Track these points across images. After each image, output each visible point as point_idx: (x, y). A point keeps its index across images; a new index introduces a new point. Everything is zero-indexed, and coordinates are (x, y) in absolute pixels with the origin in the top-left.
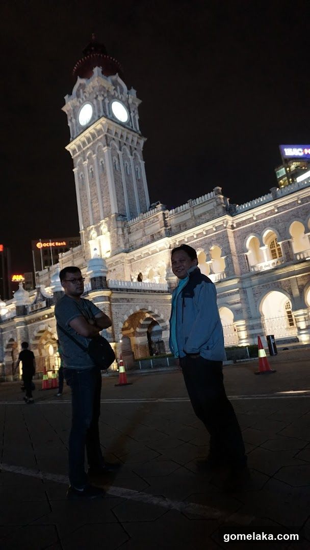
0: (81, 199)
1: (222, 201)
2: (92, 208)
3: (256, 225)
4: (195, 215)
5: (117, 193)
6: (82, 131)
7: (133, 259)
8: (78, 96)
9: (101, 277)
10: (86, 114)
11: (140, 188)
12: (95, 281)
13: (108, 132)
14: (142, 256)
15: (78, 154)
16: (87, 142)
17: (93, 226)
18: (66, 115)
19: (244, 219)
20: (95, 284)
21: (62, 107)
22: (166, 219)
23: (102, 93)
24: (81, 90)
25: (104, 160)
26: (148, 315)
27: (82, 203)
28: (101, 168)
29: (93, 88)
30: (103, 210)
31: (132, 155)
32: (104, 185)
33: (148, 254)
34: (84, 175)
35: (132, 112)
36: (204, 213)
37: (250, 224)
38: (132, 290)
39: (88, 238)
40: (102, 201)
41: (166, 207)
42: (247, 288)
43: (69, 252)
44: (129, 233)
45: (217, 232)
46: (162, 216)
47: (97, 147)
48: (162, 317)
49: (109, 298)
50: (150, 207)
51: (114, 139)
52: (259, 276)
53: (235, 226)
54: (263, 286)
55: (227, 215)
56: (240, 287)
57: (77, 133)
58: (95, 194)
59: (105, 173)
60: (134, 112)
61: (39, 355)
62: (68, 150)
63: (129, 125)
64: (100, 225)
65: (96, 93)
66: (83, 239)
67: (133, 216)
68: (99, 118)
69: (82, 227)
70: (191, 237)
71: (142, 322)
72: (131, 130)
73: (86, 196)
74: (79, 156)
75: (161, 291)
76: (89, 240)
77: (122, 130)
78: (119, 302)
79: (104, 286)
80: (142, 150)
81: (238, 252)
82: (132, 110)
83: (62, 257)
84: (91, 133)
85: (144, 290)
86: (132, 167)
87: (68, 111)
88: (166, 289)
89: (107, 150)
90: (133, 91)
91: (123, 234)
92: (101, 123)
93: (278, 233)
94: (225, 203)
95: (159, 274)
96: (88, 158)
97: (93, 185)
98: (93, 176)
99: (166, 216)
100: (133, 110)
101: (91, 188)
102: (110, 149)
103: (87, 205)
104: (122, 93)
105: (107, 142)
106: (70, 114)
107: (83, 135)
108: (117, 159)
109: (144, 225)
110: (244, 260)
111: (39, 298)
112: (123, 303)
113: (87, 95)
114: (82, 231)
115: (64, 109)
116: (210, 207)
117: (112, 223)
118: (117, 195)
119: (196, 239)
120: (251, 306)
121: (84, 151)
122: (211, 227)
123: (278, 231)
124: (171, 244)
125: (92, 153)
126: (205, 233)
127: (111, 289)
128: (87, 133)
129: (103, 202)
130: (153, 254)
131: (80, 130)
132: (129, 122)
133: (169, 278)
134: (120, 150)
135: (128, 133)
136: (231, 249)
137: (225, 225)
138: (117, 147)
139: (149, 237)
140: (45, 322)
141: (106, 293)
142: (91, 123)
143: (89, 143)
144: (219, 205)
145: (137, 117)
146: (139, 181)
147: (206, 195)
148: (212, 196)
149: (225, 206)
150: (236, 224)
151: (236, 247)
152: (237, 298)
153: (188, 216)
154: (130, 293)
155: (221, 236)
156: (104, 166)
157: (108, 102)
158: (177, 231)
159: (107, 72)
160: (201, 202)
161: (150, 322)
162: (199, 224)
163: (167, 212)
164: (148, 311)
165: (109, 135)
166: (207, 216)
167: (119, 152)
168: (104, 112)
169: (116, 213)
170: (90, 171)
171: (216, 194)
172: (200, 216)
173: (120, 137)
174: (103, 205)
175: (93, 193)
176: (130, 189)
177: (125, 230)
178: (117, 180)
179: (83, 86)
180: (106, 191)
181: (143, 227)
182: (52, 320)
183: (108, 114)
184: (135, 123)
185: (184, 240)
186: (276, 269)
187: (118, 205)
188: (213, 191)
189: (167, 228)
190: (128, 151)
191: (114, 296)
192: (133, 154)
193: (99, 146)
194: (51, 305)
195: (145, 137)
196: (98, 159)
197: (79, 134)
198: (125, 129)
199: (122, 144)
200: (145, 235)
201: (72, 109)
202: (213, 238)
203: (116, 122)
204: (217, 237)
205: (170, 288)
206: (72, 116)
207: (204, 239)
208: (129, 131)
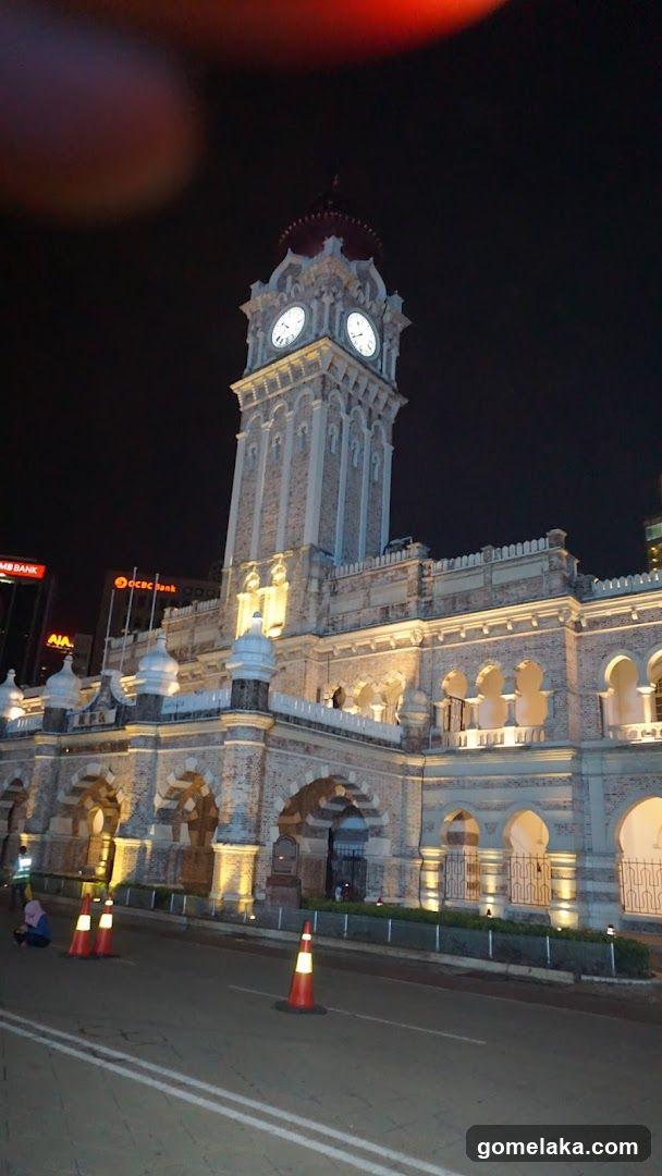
0: (240, 499)
1: (564, 563)
2: (261, 523)
3: (637, 634)
4: (494, 582)
5: (323, 501)
6: (274, 358)
7: (332, 652)
9: (257, 682)
10: (289, 325)
11: (373, 501)
12: (242, 687)
13: (329, 369)
14: (354, 650)
15: (255, 403)
16: (279, 384)
17: (255, 563)
18: (248, 321)
19: (609, 613)
20: (241, 696)
21: (242, 304)
22: (424, 580)
23: (334, 289)
24: (290, 278)
25: (311, 428)
26: (341, 792)
27: (242, 509)
28: (299, 442)
29: (317, 277)
30: (286, 533)
31: (369, 428)
32: (299, 478)
33: (367, 649)
34: (259, 451)
35: (386, 341)
36: (517, 583)
37: (622, 628)
38: (320, 726)
39: (240, 587)
40: (287, 512)
41: (429, 553)
42: (592, 775)
43: (190, 609)
44: (334, 593)
45: (539, 632)
46: (416, 569)
47: (300, 396)
48: (376, 803)
49: (265, 735)
50: (388, 546)
51: (338, 387)
52: (626, 754)
53: (584, 624)
54: (632, 780)
55: (571, 598)
56: (575, 770)
57: (262, 361)
58: (275, 495)
59: (306, 455)
60: (390, 340)
61: (70, 831)
62: (236, 392)
63: (376, 366)
64: (272, 563)
65: (320, 287)
66: (227, 586)
67: (349, 557)
68: (318, 338)
69: (229, 560)
70: (476, 629)
71: (323, 803)
72: (379, 377)
73: (254, 495)
74: (256, 407)
75: (385, 741)
76: (239, 592)
77: (360, 374)
78: (286, 749)
79: (261, 705)
80: (393, 421)
81: (582, 687)
82: (388, 335)
83: (171, 617)
84: (292, 366)
85: (346, 731)
86: (366, 454)
87: (252, 314)
88: (396, 739)
89: (319, 407)
90: (397, 300)
91: (319, 594)
92: (319, 349)
94: (570, 568)
95: (384, 700)
96: (276, 416)
97: (274, 473)
98: (277, 456)
99: (426, 573)
100: (390, 335)
101: (267, 480)
102: (328, 405)
103: (251, 515)
104: (373, 297)
105: (323, 390)
106: (256, 322)
107: (274, 366)
108: (336, 431)
109: (372, 582)
110: (594, 708)
111: (104, 699)
112: (293, 754)
113: (301, 288)
114: (228, 570)
115: (246, 308)
116: (532, 570)
117: (298, 565)
118: (322, 506)
119: (487, 636)
121: (268, 400)
122: (529, 616)
124: (426, 635)
125: (287, 407)
126: (510, 627)
127: (276, 715)
128: (283, 365)
129: (289, 516)
130: (378, 650)
131: (269, 357)
132: (376, 359)
133: (408, 714)
134: (348, 413)
135: (370, 380)
136: (569, 676)
137: (561, 619)
138: (343, 405)
139: (378, 612)
140: (104, 760)
141: (263, 722)
142: (296, 347)
144: (553, 570)
145: (395, 353)
146: (374, 484)
147: (527, 543)
148: (542, 546)
149: (568, 575)
150: (588, 620)
151: (580, 675)
152: (564, 795)
153: (477, 582)
154: (314, 733)
155: (549, 642)
156: (307, 440)
157: (342, 310)
158: (443, 611)
159: (352, 251)
160: (513, 556)
161: (340, 808)
162: (500, 605)
163: (429, 562)
164: (345, 782)
165: (331, 376)
166: (522, 592)
167: (344, 416)
168: (327, 328)
169: (312, 545)
170: (274, 445)
171: (551, 546)
172: (504, 587)
173: (351, 386)
174: (287, 521)
175: (271, 492)
176: (352, 500)
177: (326, 585)
178: (329, 475)
179: (294, 270)
180: (300, 493)
181: (367, 587)
182: (120, 757)
183: (336, 333)
184: (388, 364)
185: (458, 633)
187: (320, 527)
188: (545, 537)
189: (423, 600)
190: (363, 418)
191: (278, 732)
192: (373, 426)
193: (305, 396)
194: (126, 722)
195: (405, 396)
196: (296, 423)
197: (265, 363)
198: (367, 372)
199: (354, 401)
200: (369, 606)
201: (261, 310)
202: (527, 643)
203: (350, 354)
204: (539, 643)
205: (406, 737)
206: (259, 324)
207: (507, 640)
208: (374, 378)
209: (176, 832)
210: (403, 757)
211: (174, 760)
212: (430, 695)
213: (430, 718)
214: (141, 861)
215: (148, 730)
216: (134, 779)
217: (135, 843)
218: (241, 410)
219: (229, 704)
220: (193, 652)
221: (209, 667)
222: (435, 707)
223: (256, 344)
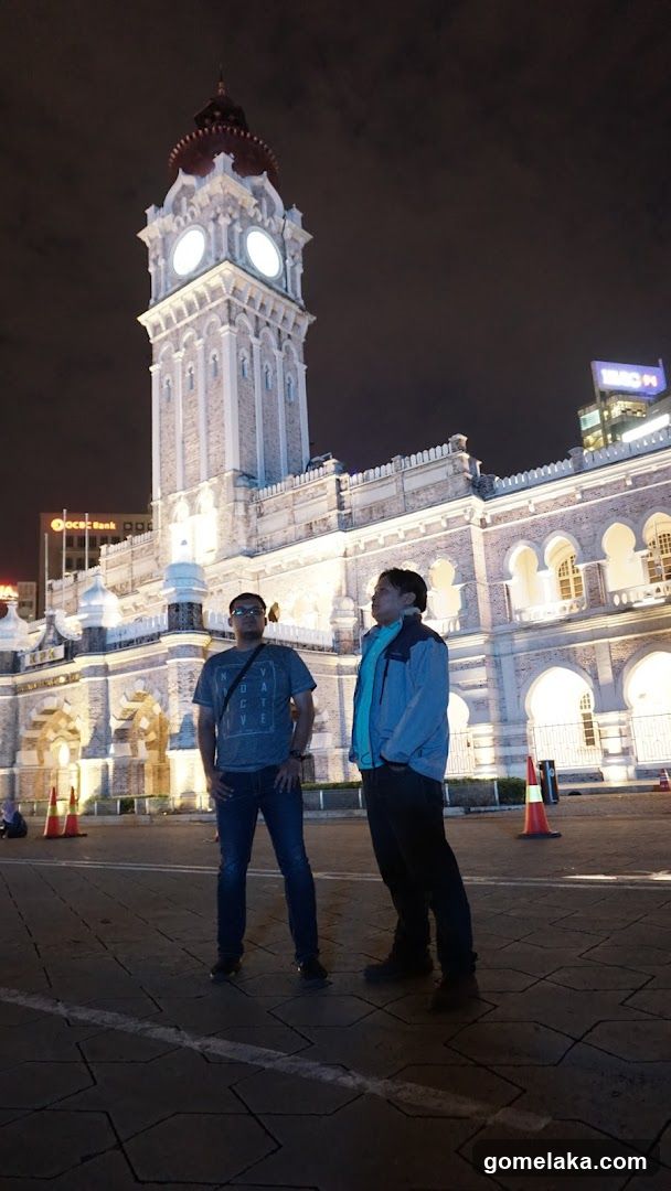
0: (161, 432)
1: (467, 466)
2: (183, 453)
3: (534, 525)
4: (406, 489)
5: (241, 426)
6: (174, 288)
7: (263, 570)
8: (176, 210)
9: (191, 605)
11: (290, 421)
12: (177, 610)
13: (233, 294)
14: (284, 567)
15: (164, 334)
16: (186, 312)
17: (183, 493)
18: (147, 249)
19: (509, 508)
20: (177, 619)
21: (139, 231)
22: (342, 494)
23: (230, 209)
24: (184, 199)
25: (221, 354)
27: (164, 441)
28: (212, 370)
29: (211, 198)
30: (209, 461)
31: (280, 349)
32: (215, 406)
33: (297, 565)
34: (174, 382)
35: (289, 257)
36: (426, 489)
37: (521, 521)
39: (170, 518)
40: (208, 439)
41: (344, 468)
42: (505, 655)
43: (125, 544)
44: (260, 515)
45: (448, 532)
46: (334, 484)
47: (207, 324)
49: (204, 652)
50: (310, 464)
51: (244, 311)
52: (531, 633)
53: (488, 520)
54: (537, 655)
55: (473, 497)
56: (489, 653)
57: (167, 289)
58: (194, 425)
59: (219, 382)
60: (293, 257)
61: (37, 762)
62: (143, 323)
63: (281, 285)
64: (199, 491)
65: (216, 209)
66: (158, 518)
67: (271, 478)
68: (218, 262)
69: (157, 492)
70: (393, 535)
72: (285, 296)
73: (174, 427)
74: (166, 339)
75: (318, 646)
76: (170, 523)
77: (265, 294)
79: (196, 625)
80: (303, 340)
81: (490, 578)
82: (289, 252)
83: (108, 554)
84: (197, 294)
86: (279, 375)
87: (151, 241)
88: (329, 643)
89: (227, 333)
90: (297, 214)
91: (246, 517)
92: (221, 274)
93: (577, 544)
94: (473, 470)
95: (316, 610)
96: (186, 346)
97: (190, 404)
98: (192, 387)
99: (343, 487)
100: (292, 253)
101: (185, 410)
102: (236, 330)
103: (173, 446)
104: (271, 214)
105: (229, 315)
106: (155, 249)
107: (178, 294)
108: (247, 354)
109: (294, 500)
110: (501, 596)
111: (51, 637)
113: (197, 212)
114: (157, 502)
115: (143, 235)
116: (439, 475)
117: (223, 490)
118: (240, 431)
119: (404, 541)
120: (507, 695)
121: (177, 330)
122: (438, 518)
123: (579, 540)
124: (348, 546)
125: (196, 336)
126: (422, 530)
127: (211, 633)
128: (188, 293)
129: (208, 444)
130: (307, 564)
131: (173, 285)
132: (281, 278)
133: (338, 620)
134: (257, 336)
135: (276, 301)
136: (476, 569)
137: (467, 518)
138: (251, 328)
139: (303, 527)
140: (59, 693)
141: (199, 640)
142: (198, 273)
143: (190, 313)
144: (457, 473)
145: (299, 270)
146: (290, 404)
147: (432, 450)
148: (445, 452)
149: (470, 476)
150: (492, 517)
151: (487, 567)
152: (480, 675)
153: (390, 490)
155: (458, 540)
156: (219, 367)
157: (240, 230)
158: (362, 520)
159: (243, 167)
160: (421, 464)
162: (413, 510)
163: (345, 477)
165: (236, 300)
166: (432, 496)
167: (254, 340)
168: (231, 251)
169: (235, 470)
170: (188, 375)
171: (454, 451)
172: (415, 493)
173: (258, 307)
174: (208, 450)
175: (190, 422)
176: (269, 421)
177: (252, 507)
178: (244, 399)
179: (188, 192)
180: (218, 420)
181: (291, 506)
182: (73, 688)
183: (237, 255)
184: (293, 282)
185: (376, 540)
186: (569, 620)
187: (241, 452)
188: (448, 443)
189: (343, 512)
190: (273, 340)
192: (283, 348)
193: (212, 323)
194: (74, 656)
195: (311, 313)
196: (206, 350)
197: (170, 291)
198: (271, 292)
199: (261, 324)
200: (294, 522)
201: (160, 237)
202: (439, 543)
203: (253, 276)
204: (449, 542)
205: (337, 641)
206: (159, 252)
207: (421, 542)
208: (279, 297)
209: (134, 748)
210: (336, 658)
211: (123, 684)
212: (356, 600)
213: (358, 622)
214: (105, 779)
215: (97, 660)
216: (88, 706)
217: (98, 762)
218: (151, 341)
219: (167, 628)
220: (133, 585)
221: (150, 597)
222: (362, 611)
223: (158, 272)
